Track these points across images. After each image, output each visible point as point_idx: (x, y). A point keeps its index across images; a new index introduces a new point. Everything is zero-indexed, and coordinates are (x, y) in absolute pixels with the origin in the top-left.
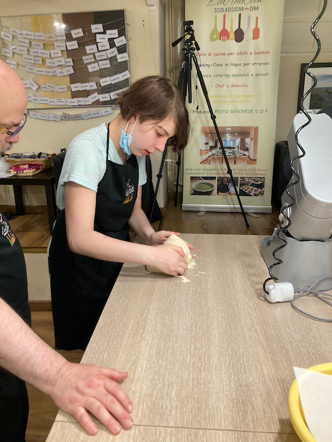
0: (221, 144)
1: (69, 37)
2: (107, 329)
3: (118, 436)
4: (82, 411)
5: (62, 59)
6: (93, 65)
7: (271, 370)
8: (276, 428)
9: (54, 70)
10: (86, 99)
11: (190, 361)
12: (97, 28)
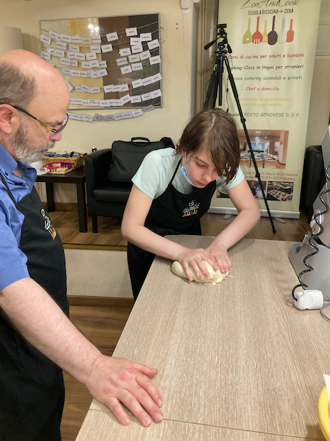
0: (250, 147)
1: (104, 41)
2: (136, 325)
3: (149, 428)
4: (115, 401)
5: (97, 62)
6: (126, 68)
7: (299, 377)
8: (303, 433)
9: (88, 72)
10: (118, 100)
11: (218, 362)
12: (132, 31)
